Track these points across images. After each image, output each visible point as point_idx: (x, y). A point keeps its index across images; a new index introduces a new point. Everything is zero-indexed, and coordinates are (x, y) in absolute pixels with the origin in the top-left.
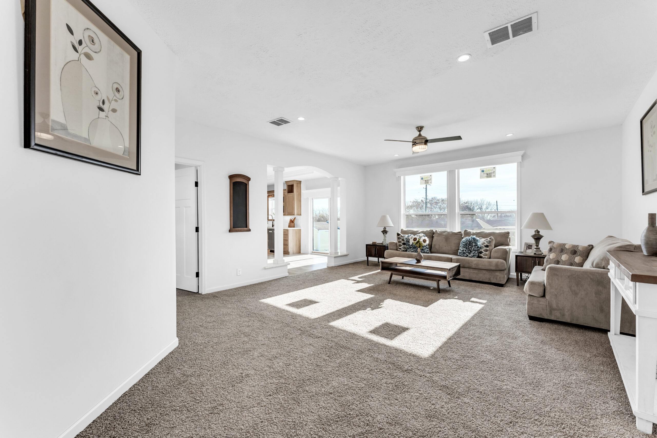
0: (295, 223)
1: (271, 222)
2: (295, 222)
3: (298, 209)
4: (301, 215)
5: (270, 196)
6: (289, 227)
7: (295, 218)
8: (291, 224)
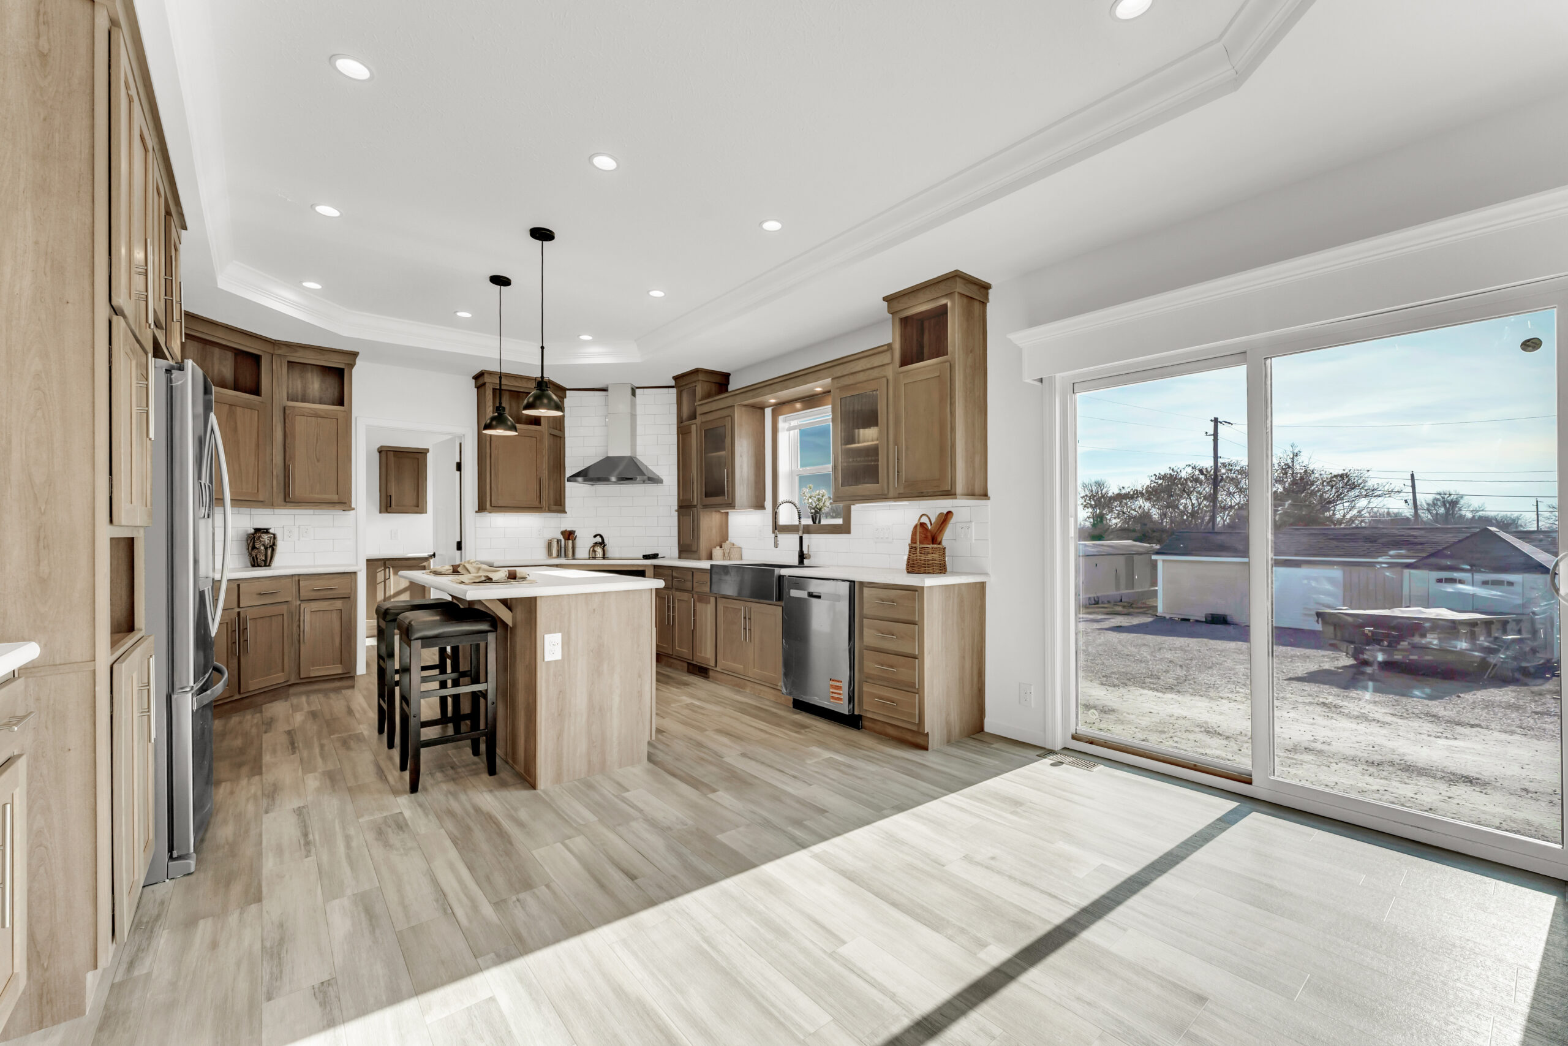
0: (944, 543)
1: (794, 539)
2: (947, 538)
3: (970, 461)
4: (985, 495)
5: (786, 408)
6: (913, 567)
7: (949, 513)
8: (928, 553)
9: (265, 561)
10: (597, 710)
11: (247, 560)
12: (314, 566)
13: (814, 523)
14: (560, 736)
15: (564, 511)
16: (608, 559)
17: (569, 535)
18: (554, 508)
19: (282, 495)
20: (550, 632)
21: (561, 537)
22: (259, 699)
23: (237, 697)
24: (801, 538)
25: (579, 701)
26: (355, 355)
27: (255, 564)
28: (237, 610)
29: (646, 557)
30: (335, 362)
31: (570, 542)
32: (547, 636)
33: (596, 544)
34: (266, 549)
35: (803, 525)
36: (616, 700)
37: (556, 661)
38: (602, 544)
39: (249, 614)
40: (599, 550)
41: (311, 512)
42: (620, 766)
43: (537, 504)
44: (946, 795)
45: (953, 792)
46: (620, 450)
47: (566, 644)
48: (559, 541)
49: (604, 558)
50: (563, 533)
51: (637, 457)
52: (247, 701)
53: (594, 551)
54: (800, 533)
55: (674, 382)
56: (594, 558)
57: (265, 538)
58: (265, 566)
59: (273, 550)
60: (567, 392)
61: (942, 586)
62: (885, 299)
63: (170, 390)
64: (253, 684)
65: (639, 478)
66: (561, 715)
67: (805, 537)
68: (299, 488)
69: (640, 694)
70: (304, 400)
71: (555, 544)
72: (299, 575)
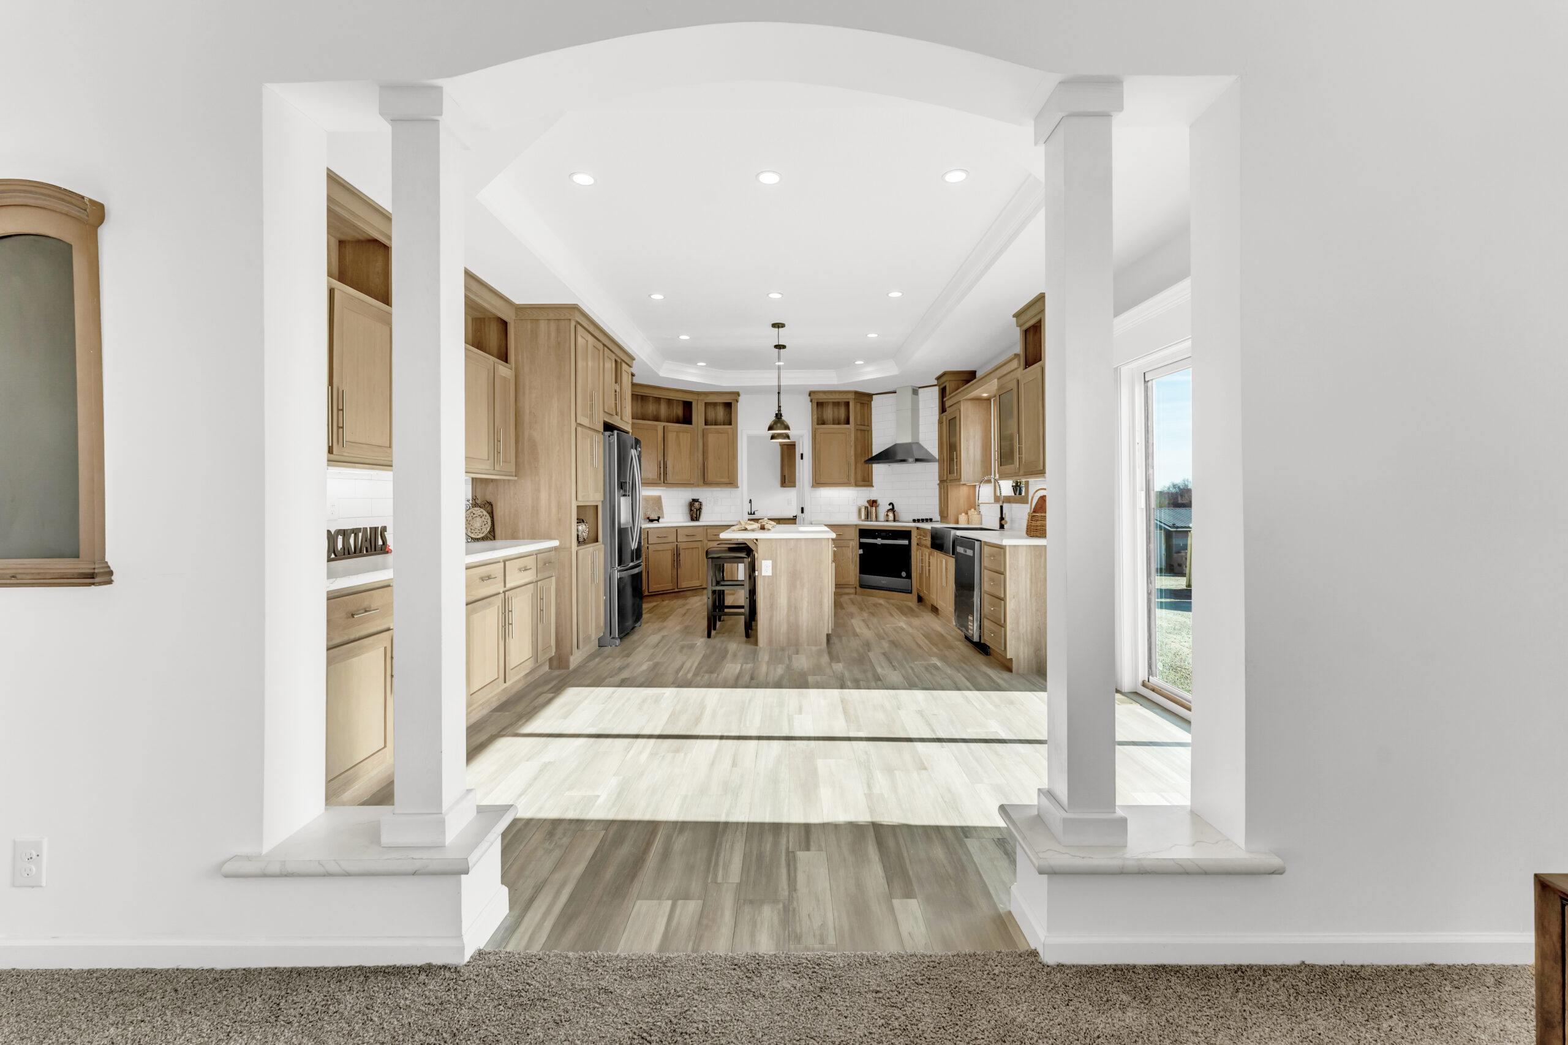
8: (1037, 520)
9: (696, 518)
10: (793, 608)
11: (689, 517)
12: (722, 521)
13: (1015, 494)
14: (771, 619)
15: (872, 486)
16: (898, 521)
17: (873, 503)
18: (862, 483)
19: (702, 480)
20: (765, 559)
21: (867, 505)
22: (688, 593)
23: (676, 590)
24: (1002, 507)
25: (783, 601)
26: (738, 394)
27: (692, 520)
28: (676, 543)
29: (914, 521)
30: (727, 399)
31: (874, 508)
32: (763, 561)
33: (888, 511)
34: (697, 511)
35: (1004, 496)
36: (805, 604)
37: (768, 576)
38: (893, 510)
39: (682, 546)
40: (891, 515)
41: (719, 489)
42: (808, 645)
43: (846, 481)
44: (969, 689)
45: (978, 690)
46: (905, 439)
47: (774, 567)
48: (866, 508)
49: (895, 520)
50: (868, 502)
51: (920, 442)
52: (682, 593)
53: (887, 515)
54: (1001, 502)
55: (936, 381)
56: (887, 521)
57: (697, 504)
58: (696, 520)
59: (700, 512)
60: (874, 396)
61: (1030, 546)
62: (1014, 316)
63: (610, 444)
64: (684, 584)
65: (911, 460)
66: (772, 607)
67: (1005, 506)
68: (710, 477)
69: (821, 603)
70: (716, 424)
71: (863, 510)
72: (707, 526)
